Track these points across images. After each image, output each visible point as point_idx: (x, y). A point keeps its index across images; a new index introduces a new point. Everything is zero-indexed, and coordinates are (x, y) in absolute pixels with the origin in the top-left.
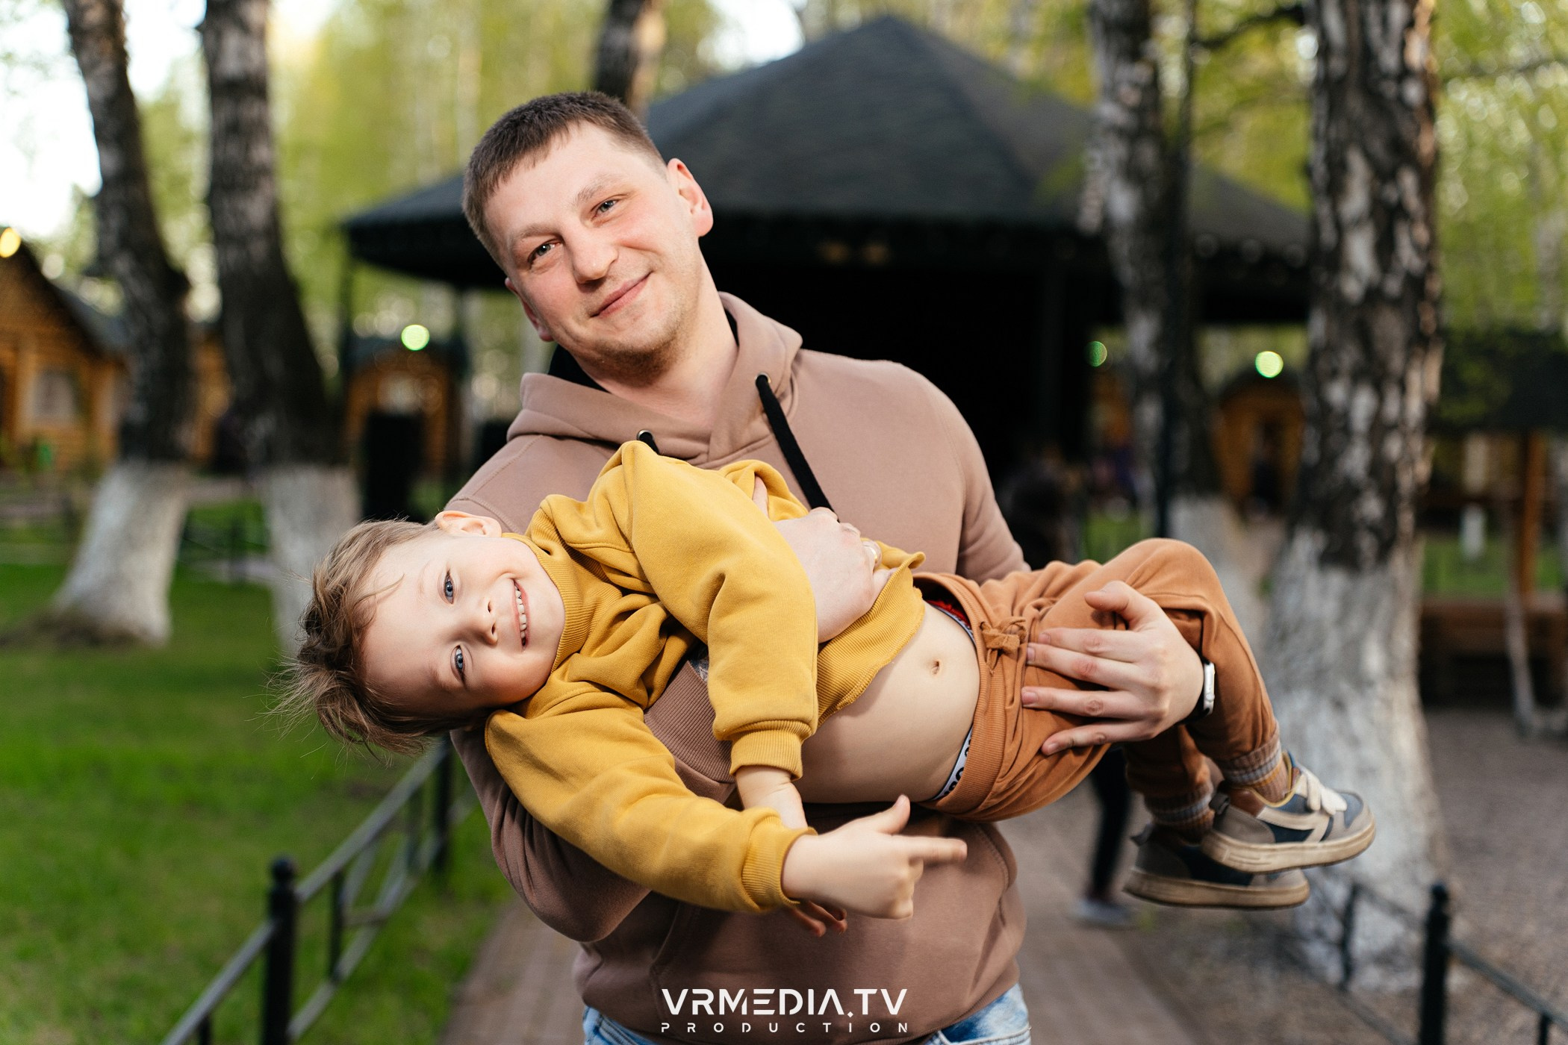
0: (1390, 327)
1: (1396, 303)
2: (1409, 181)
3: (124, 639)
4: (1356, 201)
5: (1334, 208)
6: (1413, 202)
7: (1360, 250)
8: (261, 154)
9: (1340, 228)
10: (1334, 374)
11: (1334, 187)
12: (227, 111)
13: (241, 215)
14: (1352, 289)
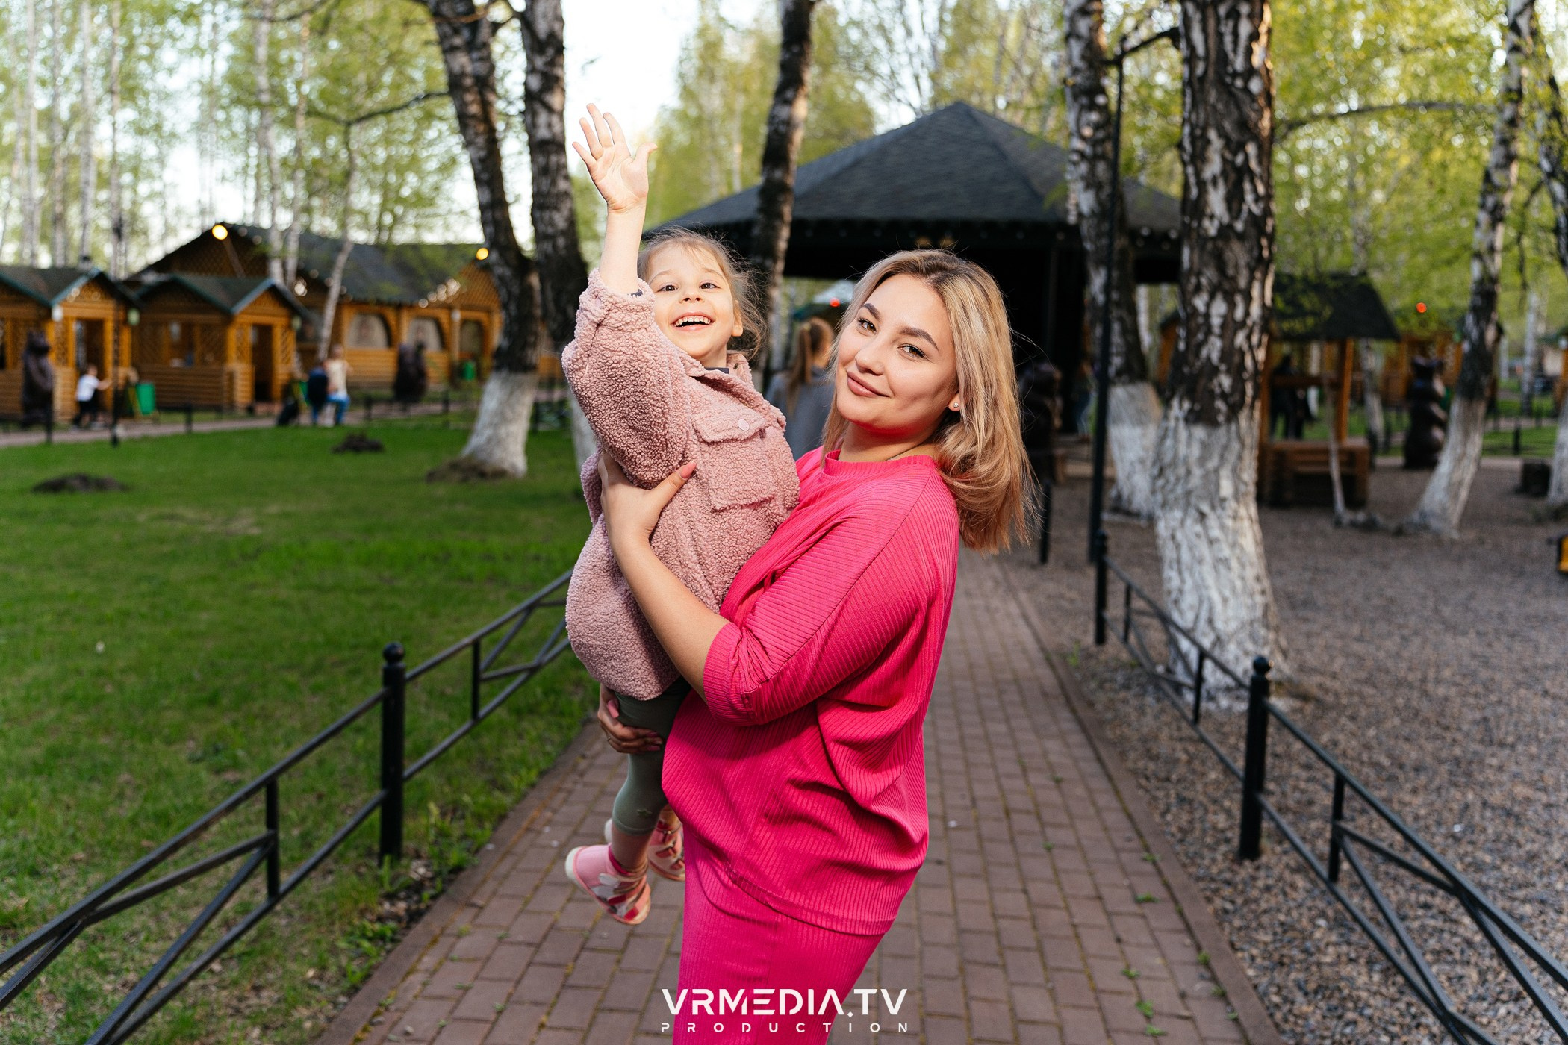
0: (1238, 254)
1: (1241, 237)
2: (1251, 149)
3: (500, 474)
4: (1213, 167)
5: (1198, 174)
6: (1253, 164)
7: (1216, 201)
8: (562, 185)
9: (1201, 184)
10: (1198, 289)
11: (1198, 158)
12: (541, 160)
13: (551, 223)
14: (1211, 228)
